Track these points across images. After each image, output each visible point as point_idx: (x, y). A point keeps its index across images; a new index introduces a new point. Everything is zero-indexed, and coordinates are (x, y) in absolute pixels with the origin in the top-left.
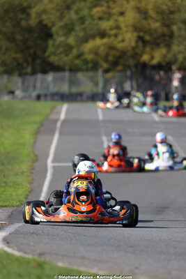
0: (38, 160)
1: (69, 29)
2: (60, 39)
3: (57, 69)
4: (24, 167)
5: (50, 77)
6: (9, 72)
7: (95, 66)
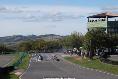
0: (29, 61)
1: (33, 45)
2: (33, 47)
3: (32, 50)
4: (28, 62)
5: (32, 51)
6: (27, 50)
7: (36, 49)
